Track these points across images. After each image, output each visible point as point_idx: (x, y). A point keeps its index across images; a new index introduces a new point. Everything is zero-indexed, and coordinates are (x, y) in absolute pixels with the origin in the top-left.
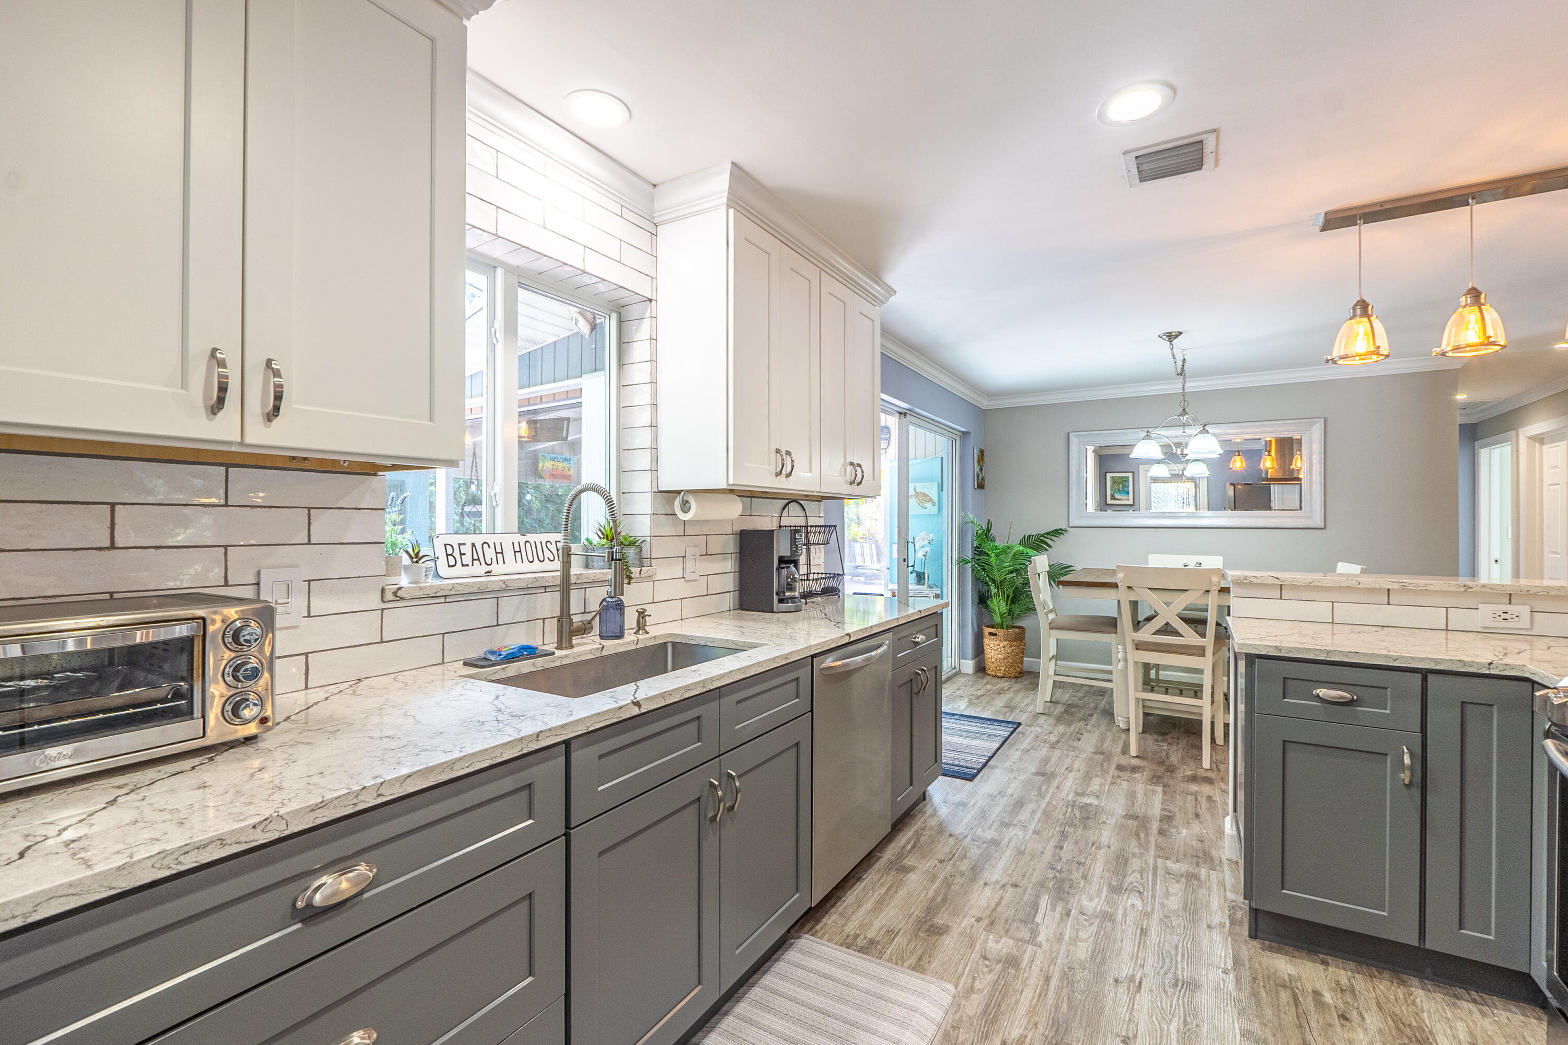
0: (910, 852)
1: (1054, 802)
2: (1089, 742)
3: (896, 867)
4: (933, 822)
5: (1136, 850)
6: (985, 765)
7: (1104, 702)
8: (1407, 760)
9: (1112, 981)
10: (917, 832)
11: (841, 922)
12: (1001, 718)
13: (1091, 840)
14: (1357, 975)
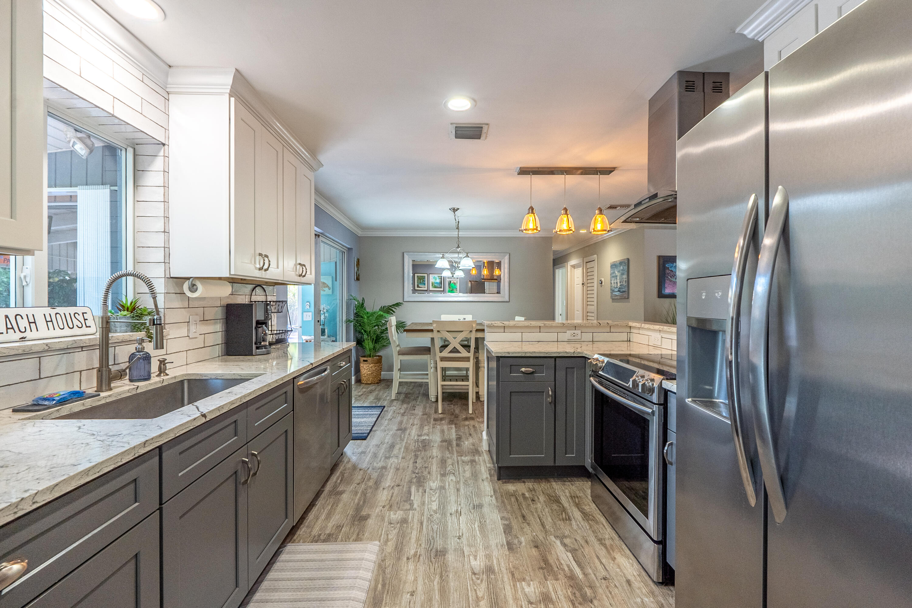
0: (340, 484)
1: (409, 442)
2: (419, 411)
3: (334, 493)
4: (349, 466)
5: (449, 455)
6: (371, 430)
7: (422, 390)
8: (550, 393)
9: (449, 515)
10: (341, 472)
11: (309, 530)
12: (374, 405)
13: (429, 456)
14: (535, 484)
